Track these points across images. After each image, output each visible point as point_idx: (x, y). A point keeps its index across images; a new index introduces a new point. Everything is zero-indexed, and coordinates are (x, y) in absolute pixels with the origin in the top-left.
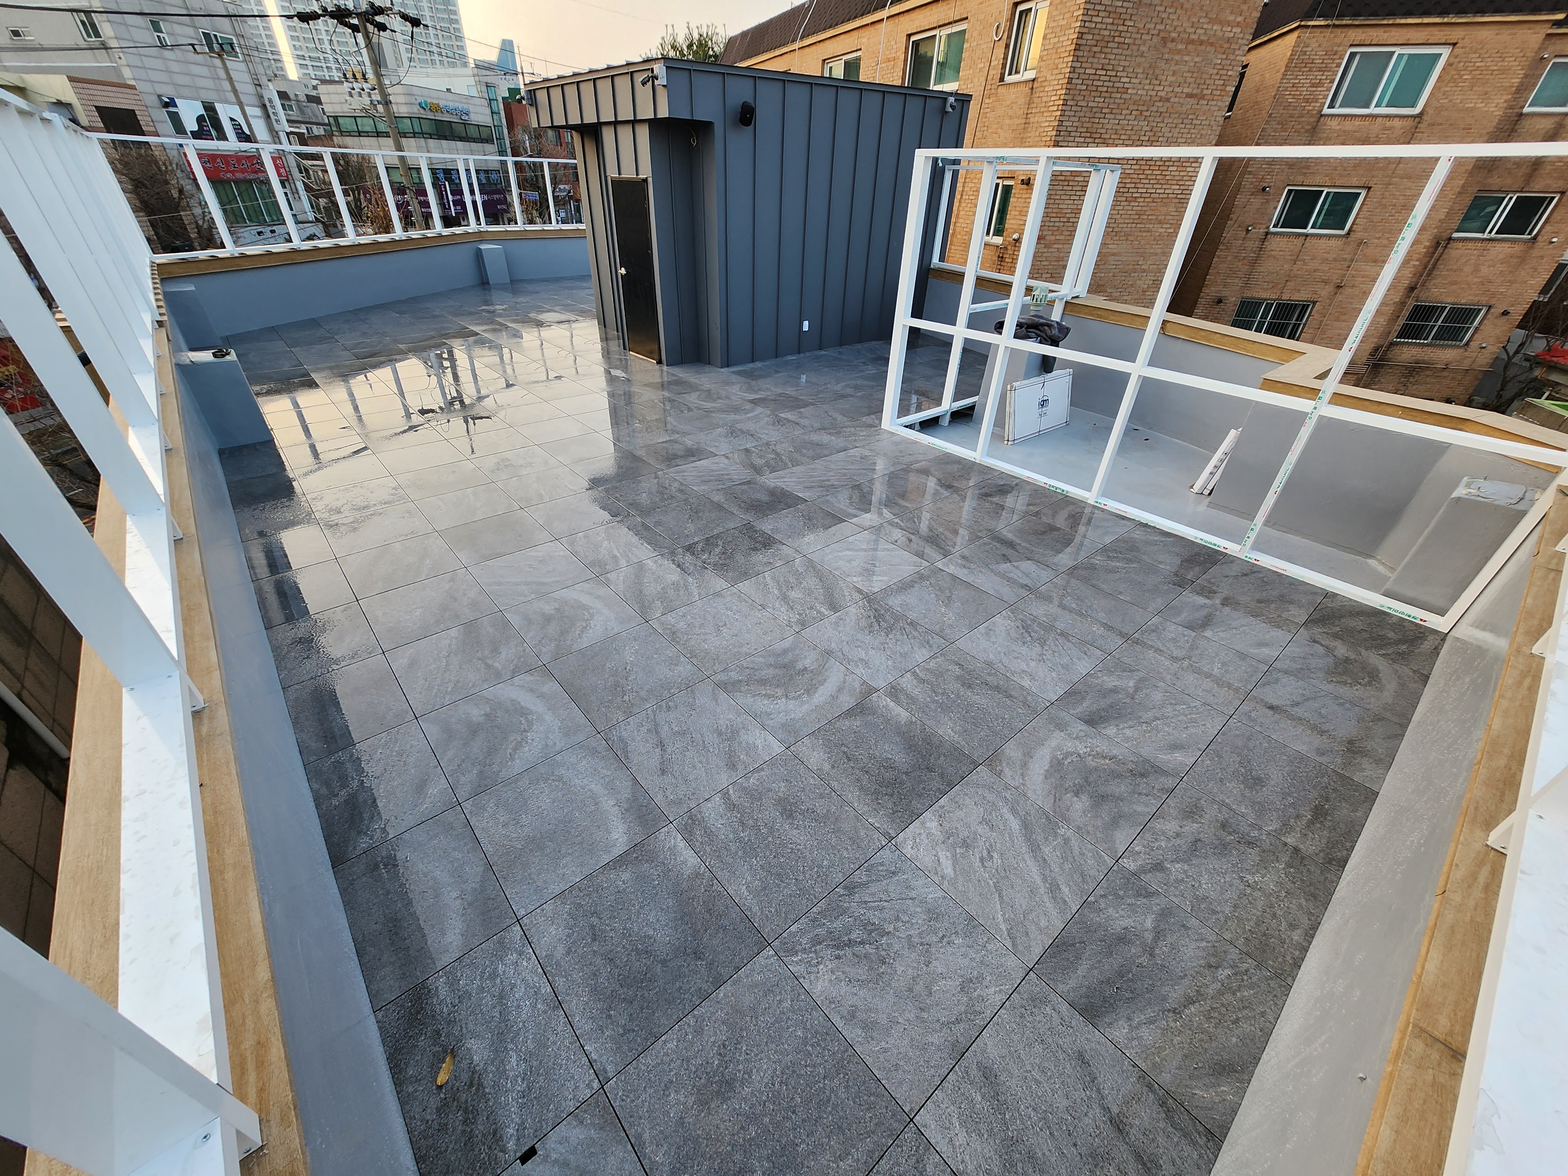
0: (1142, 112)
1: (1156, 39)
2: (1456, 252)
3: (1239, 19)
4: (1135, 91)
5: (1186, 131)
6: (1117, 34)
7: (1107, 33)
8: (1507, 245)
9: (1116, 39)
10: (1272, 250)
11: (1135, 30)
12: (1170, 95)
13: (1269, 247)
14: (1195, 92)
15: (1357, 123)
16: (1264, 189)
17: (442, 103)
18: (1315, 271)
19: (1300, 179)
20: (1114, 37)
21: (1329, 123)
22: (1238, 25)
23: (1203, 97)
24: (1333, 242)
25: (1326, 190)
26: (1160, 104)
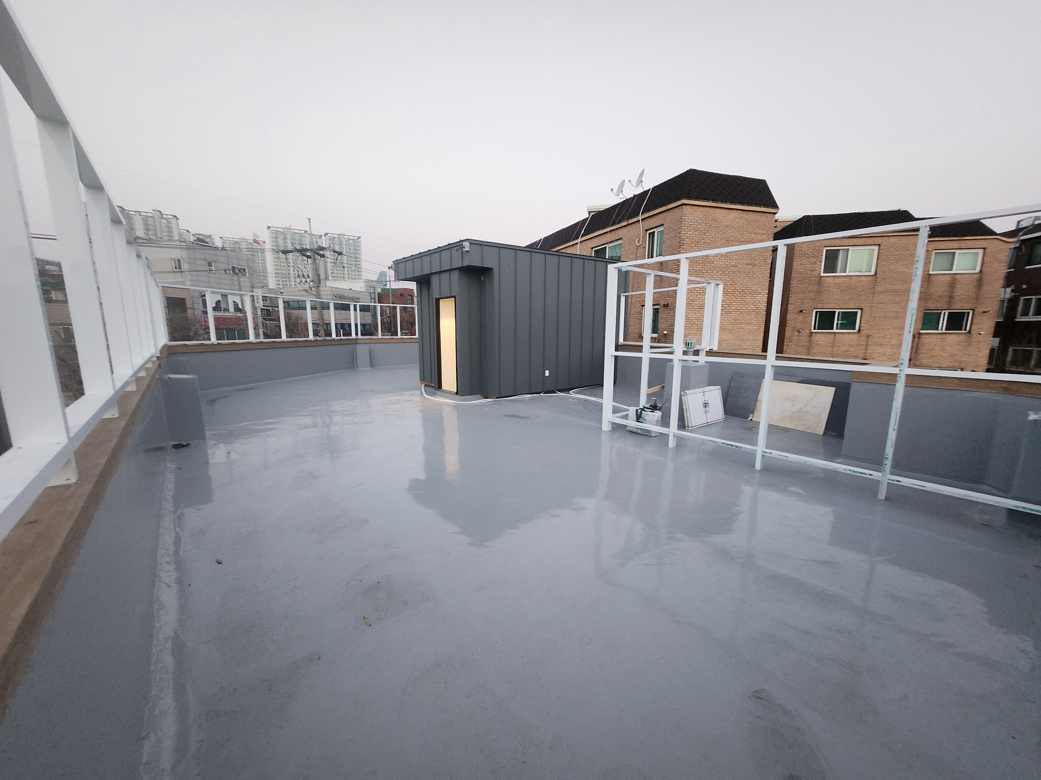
0: (724, 272)
1: (722, 241)
2: (926, 340)
3: (764, 232)
4: (718, 262)
5: (750, 280)
6: (702, 239)
7: (696, 238)
8: (955, 336)
9: (702, 241)
10: (816, 341)
11: (711, 237)
12: (737, 264)
13: (815, 340)
14: (750, 262)
15: (842, 279)
16: (802, 311)
17: (346, 295)
18: (847, 351)
19: (820, 306)
20: (701, 240)
21: (827, 280)
22: (764, 234)
23: (755, 265)
24: (851, 336)
25: (837, 311)
26: (733, 268)
